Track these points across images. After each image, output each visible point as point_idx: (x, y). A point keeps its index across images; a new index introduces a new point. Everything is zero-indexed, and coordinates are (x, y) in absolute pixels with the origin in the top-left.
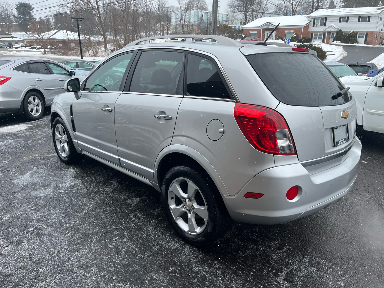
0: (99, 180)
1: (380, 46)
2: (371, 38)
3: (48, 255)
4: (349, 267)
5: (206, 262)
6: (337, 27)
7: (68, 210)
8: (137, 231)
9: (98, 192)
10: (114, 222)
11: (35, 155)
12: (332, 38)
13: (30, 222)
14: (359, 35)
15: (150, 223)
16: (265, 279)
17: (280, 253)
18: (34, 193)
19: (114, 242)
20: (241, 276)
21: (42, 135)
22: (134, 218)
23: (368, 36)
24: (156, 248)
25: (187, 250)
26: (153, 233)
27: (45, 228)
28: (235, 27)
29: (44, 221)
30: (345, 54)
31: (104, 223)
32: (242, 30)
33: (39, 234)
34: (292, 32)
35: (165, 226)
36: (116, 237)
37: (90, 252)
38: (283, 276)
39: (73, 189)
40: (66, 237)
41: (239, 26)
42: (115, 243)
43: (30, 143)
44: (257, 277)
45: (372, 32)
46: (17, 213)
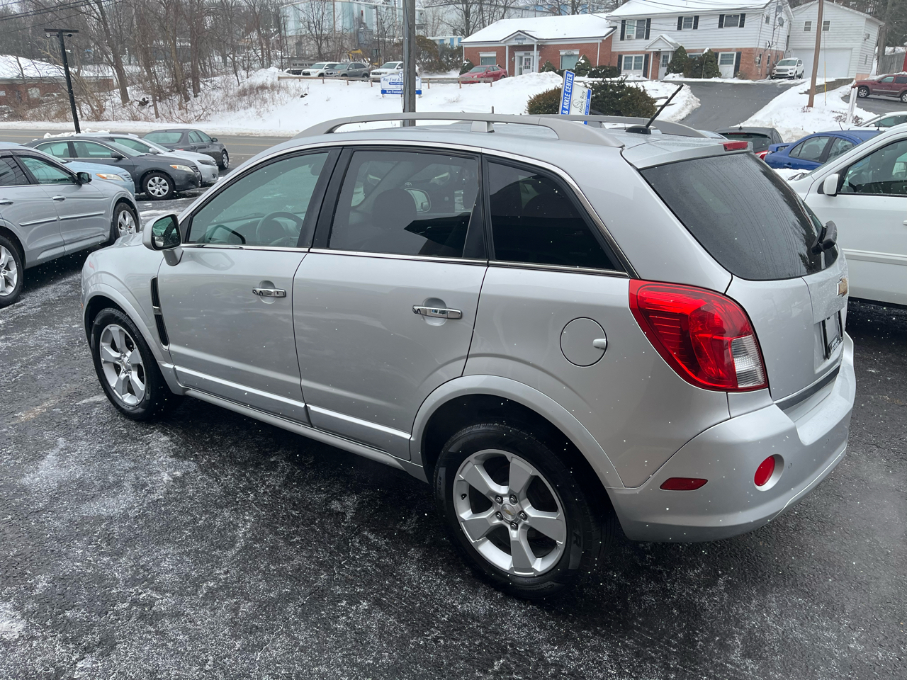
0: (241, 457)
1: (767, 81)
2: (748, 64)
3: (194, 669)
4: (859, 608)
5: (567, 636)
6: (674, 42)
7: (196, 545)
8: (384, 580)
9: (251, 489)
10: (321, 564)
11: (46, 404)
12: (663, 66)
13: (112, 587)
14: (721, 58)
15: (406, 556)
16: (706, 660)
17: (713, 595)
18: (91, 509)
19: (343, 615)
20: (653, 660)
21: (40, 347)
22: (365, 548)
23: (741, 60)
24: (443, 616)
25: (516, 613)
26: (423, 581)
27: (158, 599)
28: (443, 40)
29: (146, 580)
30: (695, 103)
31: (299, 569)
32: (460, 49)
33: (149, 616)
34: (576, 52)
35: (444, 560)
36: (341, 601)
37: (295, 646)
38: (738, 647)
39: (184, 487)
40: (218, 614)
41: (451, 39)
42: (344, 618)
43: (19, 373)
44: (688, 657)
45: (751, 50)
46: (66, 567)
